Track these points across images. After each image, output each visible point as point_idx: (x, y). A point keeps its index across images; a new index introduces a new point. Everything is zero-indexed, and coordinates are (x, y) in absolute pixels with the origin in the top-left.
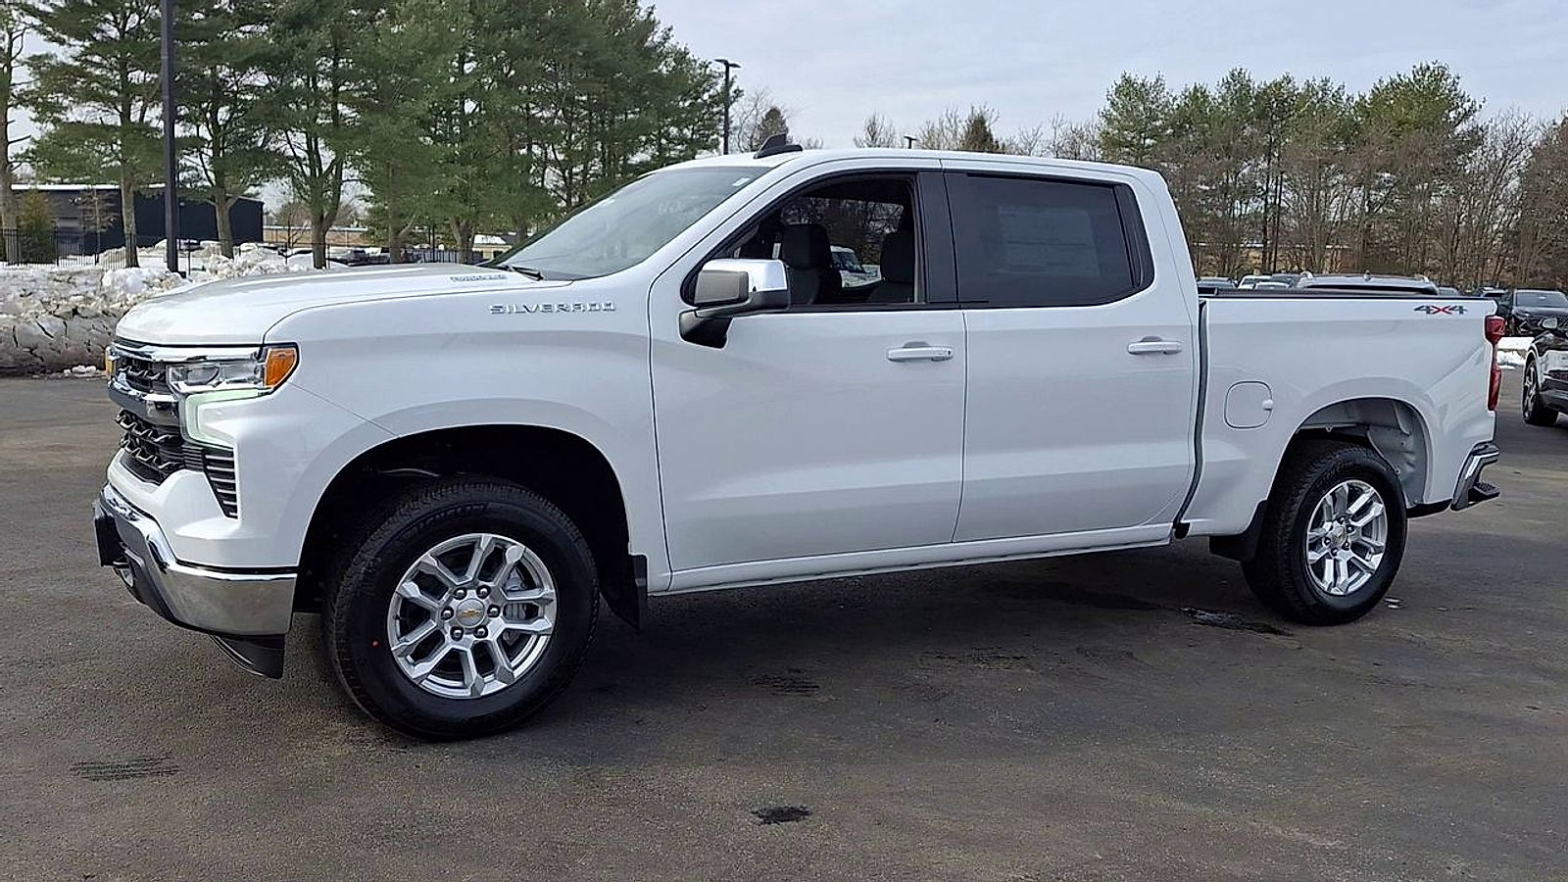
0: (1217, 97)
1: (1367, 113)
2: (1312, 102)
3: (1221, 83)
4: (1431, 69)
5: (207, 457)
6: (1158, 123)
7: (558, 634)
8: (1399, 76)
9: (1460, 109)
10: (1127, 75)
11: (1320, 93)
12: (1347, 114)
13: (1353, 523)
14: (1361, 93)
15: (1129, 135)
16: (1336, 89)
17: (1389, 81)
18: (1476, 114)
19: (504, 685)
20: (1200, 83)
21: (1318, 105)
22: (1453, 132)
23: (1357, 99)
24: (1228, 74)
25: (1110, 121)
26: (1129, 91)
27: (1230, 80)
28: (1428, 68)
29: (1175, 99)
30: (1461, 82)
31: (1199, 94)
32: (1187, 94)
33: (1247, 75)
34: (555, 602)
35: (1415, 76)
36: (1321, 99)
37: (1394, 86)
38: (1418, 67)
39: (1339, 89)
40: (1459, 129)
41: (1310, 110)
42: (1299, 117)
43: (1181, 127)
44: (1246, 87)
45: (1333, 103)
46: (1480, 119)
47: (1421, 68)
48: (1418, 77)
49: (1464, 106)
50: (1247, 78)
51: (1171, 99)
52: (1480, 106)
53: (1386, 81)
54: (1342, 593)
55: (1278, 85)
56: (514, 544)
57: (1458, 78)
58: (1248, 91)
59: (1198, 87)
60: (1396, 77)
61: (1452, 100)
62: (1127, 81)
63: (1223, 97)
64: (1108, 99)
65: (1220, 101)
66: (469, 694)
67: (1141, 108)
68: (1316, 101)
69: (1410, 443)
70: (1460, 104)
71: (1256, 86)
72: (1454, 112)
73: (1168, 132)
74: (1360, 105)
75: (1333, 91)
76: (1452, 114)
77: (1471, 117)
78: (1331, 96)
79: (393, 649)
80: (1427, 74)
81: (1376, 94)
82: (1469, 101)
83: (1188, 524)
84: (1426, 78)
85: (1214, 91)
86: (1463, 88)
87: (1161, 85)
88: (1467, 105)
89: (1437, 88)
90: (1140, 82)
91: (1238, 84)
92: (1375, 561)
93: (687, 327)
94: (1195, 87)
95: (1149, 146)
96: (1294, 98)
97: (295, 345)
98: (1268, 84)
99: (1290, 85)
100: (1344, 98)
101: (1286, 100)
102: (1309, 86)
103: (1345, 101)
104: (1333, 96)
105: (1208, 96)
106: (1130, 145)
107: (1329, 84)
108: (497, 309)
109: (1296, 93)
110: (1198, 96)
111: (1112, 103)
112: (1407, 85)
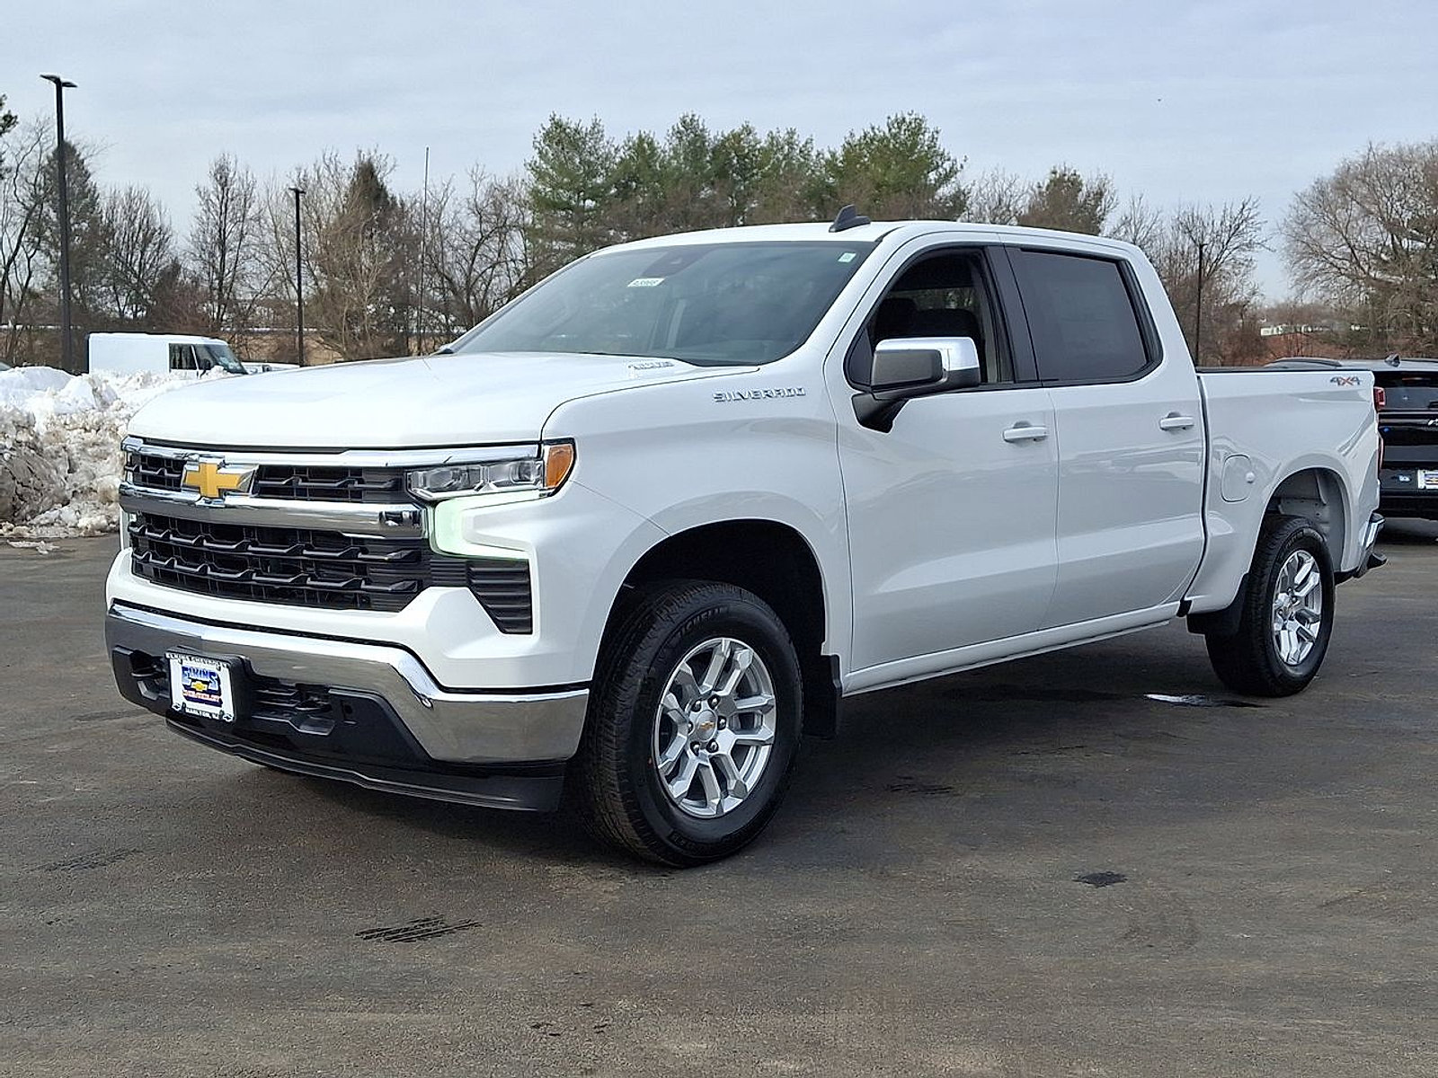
0: (667, 148)
1: (838, 173)
2: (778, 159)
3: (671, 131)
4: (908, 120)
5: (473, 569)
6: (599, 180)
7: (777, 744)
8: (873, 128)
9: (940, 170)
10: (557, 118)
11: (786, 147)
12: (818, 173)
13: (1296, 594)
14: (832, 149)
15: (565, 195)
16: (803, 143)
17: (863, 134)
18: (959, 174)
19: (741, 801)
20: (645, 130)
21: (784, 163)
22: (933, 197)
23: (828, 156)
24: (679, 121)
25: (541, 175)
26: (561, 138)
27: (682, 129)
28: (904, 119)
29: (617, 150)
30: (940, 136)
31: (646, 145)
32: (631, 144)
33: (700, 122)
34: (775, 708)
35: (890, 130)
36: (788, 154)
37: (868, 141)
38: (893, 118)
39: (807, 143)
40: (940, 191)
41: (776, 168)
42: (764, 176)
43: (626, 186)
44: (700, 137)
45: (802, 160)
46: (964, 180)
47: (897, 120)
48: (893, 130)
49: (944, 166)
50: (701, 127)
51: (613, 149)
52: (962, 167)
53: (858, 135)
54: (1295, 663)
55: (736, 137)
56: (746, 648)
57: (937, 132)
58: (703, 143)
59: (643, 136)
60: (870, 130)
61: (930, 159)
62: (558, 125)
63: (674, 150)
64: (536, 148)
65: (672, 154)
66: (715, 812)
67: (577, 160)
68: (781, 157)
69: (1325, 513)
70: (940, 163)
71: (712, 137)
72: (934, 172)
73: (613, 191)
74: (831, 164)
75: (801, 145)
76: (932, 176)
77: (953, 179)
78: (798, 151)
79: (659, 767)
80: (904, 127)
81: (851, 152)
82: (949, 160)
83: (1190, 602)
84: (902, 133)
85: (664, 143)
86: (941, 145)
87: (599, 132)
88: (947, 165)
89: (915, 144)
90: (573, 126)
91: (690, 133)
92: (1314, 629)
93: (864, 412)
94: (640, 136)
95: (590, 210)
96: (757, 153)
97: (571, 441)
98: (726, 135)
99: (751, 137)
100: (814, 153)
101: (746, 156)
102: (772, 138)
103: (814, 158)
104: (801, 151)
105: (655, 149)
106: (567, 207)
107: (795, 137)
108: (719, 397)
109: (758, 146)
110: (643, 148)
111: (540, 152)
112: (881, 140)
